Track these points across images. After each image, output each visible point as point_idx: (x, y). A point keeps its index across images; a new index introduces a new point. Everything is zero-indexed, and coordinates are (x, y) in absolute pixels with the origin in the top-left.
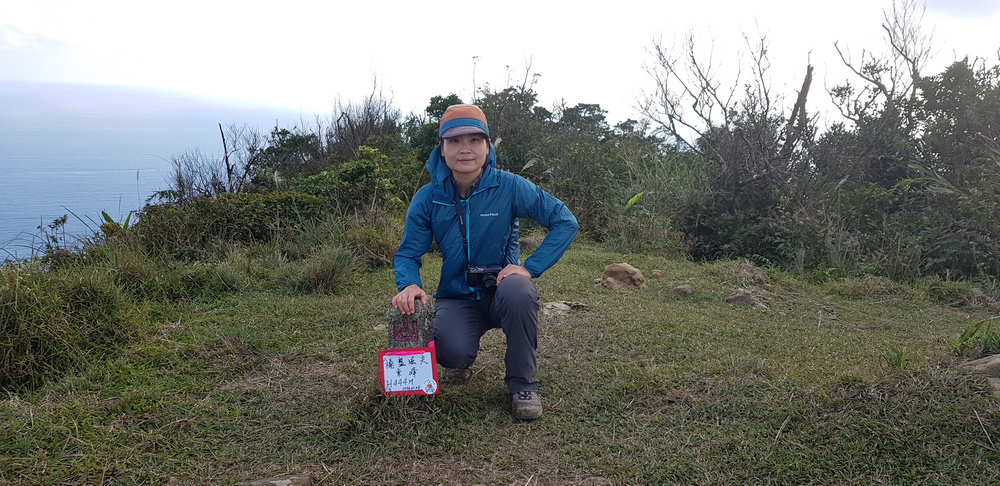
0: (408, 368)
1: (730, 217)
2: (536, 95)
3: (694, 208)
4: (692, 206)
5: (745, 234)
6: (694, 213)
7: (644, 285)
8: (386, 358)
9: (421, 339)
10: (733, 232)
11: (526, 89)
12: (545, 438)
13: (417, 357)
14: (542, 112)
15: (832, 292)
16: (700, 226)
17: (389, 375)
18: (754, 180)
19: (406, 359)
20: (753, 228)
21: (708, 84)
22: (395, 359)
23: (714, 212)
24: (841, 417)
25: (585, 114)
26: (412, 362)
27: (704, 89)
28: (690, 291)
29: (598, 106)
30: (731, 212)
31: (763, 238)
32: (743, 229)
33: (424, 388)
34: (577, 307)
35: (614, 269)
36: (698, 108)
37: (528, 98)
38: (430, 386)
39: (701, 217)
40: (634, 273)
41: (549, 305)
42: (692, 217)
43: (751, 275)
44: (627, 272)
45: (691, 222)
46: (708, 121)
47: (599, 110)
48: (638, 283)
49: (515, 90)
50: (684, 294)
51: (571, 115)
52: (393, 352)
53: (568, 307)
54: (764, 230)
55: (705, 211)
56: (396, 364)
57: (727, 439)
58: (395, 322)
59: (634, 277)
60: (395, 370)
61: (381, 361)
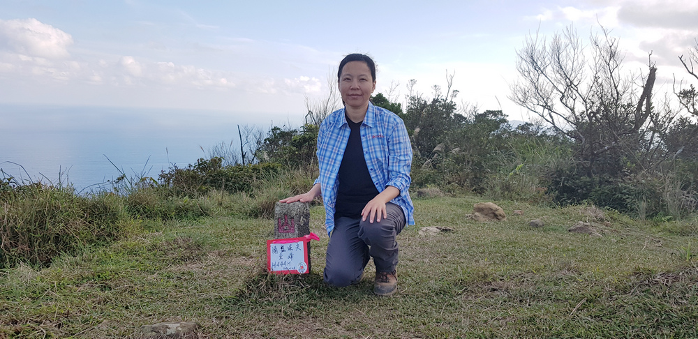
0: (287, 253)
1: (588, 179)
2: (455, 105)
3: (560, 172)
4: (559, 171)
5: (600, 192)
6: (560, 176)
7: (505, 219)
8: (272, 245)
9: (297, 232)
10: (590, 191)
11: (448, 101)
12: (388, 312)
13: (294, 245)
14: (460, 117)
15: (664, 230)
16: (564, 186)
17: (274, 258)
18: (606, 151)
19: (286, 246)
20: (606, 188)
21: (571, 83)
22: (278, 246)
23: (576, 176)
24: (628, 298)
25: (491, 117)
26: (290, 249)
27: (568, 86)
28: (541, 224)
29: (501, 111)
30: (590, 176)
31: (615, 195)
32: (597, 188)
33: (298, 268)
34: (445, 230)
35: (481, 206)
36: (564, 101)
37: (450, 107)
38: (302, 267)
39: (565, 180)
40: (497, 210)
41: (424, 229)
42: (558, 179)
43: (595, 215)
44: (491, 209)
45: (557, 183)
46: (572, 110)
47: (502, 115)
48: (500, 217)
49: (440, 102)
50: (536, 226)
51: (481, 118)
52: (277, 241)
53: (438, 230)
54: (615, 189)
55: (569, 176)
56: (279, 250)
57: (529, 314)
58: (279, 218)
59: (496, 213)
60: (279, 254)
61: (269, 247)
